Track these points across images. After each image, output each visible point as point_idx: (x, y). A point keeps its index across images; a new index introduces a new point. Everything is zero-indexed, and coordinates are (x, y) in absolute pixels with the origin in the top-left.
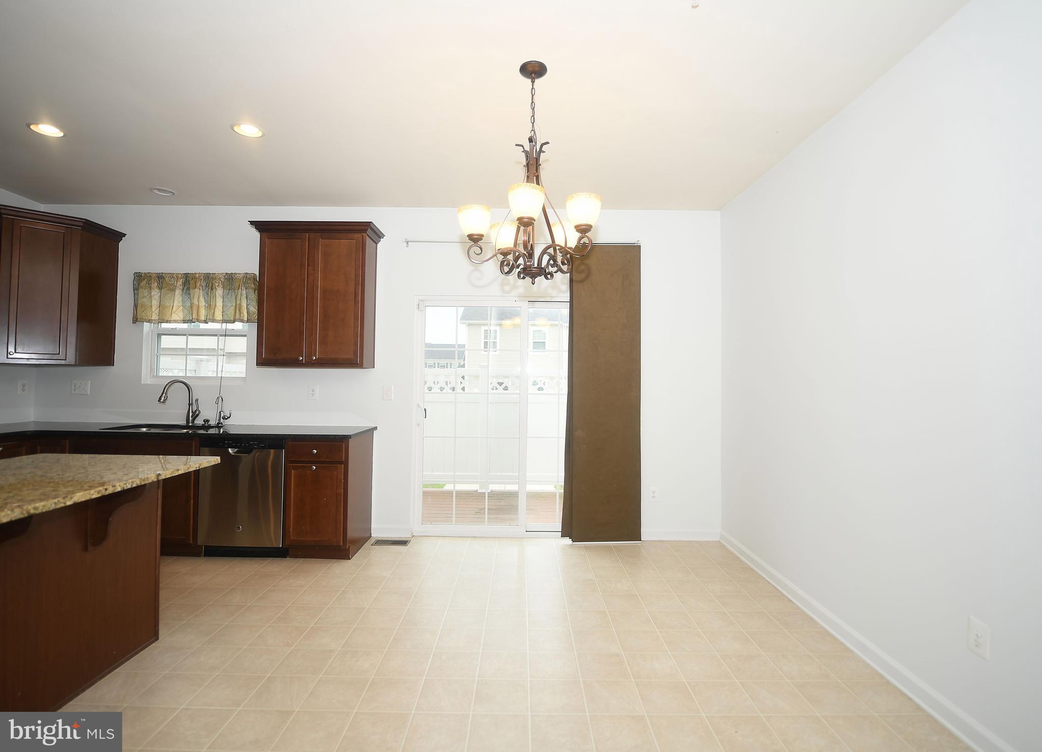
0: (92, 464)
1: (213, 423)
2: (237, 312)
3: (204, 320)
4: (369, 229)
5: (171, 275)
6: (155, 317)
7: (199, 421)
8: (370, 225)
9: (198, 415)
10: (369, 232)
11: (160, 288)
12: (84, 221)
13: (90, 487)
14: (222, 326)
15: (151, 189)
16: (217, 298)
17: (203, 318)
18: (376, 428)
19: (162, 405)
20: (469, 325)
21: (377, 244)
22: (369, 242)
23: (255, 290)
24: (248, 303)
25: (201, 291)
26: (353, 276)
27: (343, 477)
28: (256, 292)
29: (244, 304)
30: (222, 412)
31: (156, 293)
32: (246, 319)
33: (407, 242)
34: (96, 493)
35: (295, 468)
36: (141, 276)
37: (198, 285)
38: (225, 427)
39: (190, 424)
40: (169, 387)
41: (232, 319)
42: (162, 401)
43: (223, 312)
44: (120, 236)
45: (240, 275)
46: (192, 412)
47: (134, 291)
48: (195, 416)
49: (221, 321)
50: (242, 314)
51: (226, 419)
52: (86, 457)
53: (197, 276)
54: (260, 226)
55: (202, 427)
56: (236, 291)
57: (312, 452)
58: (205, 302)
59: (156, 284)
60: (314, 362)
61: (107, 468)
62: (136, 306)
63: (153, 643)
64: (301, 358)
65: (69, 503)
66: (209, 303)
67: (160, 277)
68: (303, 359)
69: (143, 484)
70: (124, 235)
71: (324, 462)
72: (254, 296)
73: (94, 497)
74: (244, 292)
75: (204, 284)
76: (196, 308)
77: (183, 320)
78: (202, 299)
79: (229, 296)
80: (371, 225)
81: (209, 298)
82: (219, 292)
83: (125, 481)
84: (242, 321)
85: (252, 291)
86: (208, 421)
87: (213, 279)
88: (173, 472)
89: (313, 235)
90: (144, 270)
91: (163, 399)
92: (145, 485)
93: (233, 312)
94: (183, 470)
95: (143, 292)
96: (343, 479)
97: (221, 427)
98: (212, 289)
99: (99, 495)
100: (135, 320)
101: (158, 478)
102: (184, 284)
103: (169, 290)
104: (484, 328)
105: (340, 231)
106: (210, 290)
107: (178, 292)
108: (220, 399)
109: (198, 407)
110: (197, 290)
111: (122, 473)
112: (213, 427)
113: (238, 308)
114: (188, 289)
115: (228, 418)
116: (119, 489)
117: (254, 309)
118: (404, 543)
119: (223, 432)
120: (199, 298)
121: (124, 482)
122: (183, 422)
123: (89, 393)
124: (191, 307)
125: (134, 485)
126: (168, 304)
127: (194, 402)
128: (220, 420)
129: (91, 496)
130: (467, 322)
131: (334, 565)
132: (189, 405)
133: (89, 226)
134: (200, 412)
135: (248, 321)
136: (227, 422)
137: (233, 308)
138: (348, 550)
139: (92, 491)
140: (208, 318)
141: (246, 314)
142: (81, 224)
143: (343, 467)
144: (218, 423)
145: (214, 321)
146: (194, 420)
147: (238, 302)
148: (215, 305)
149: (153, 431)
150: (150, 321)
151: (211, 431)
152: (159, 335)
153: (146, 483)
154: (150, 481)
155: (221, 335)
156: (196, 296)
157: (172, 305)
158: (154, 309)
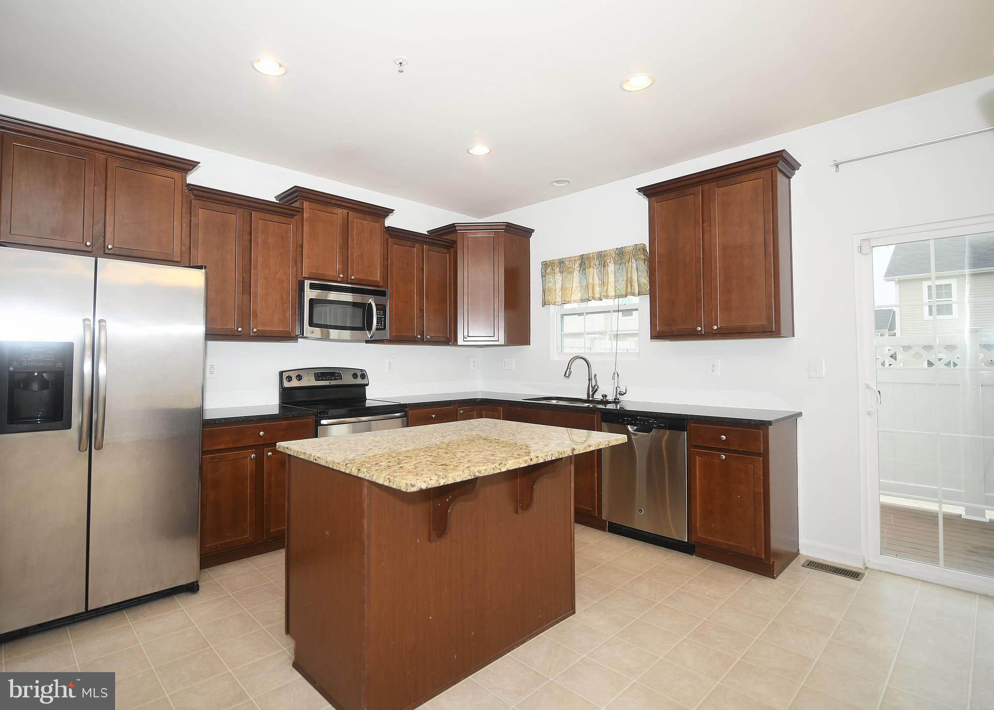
0: (519, 431)
1: (610, 398)
2: (629, 285)
3: (599, 298)
4: (780, 161)
5: (570, 259)
6: (559, 299)
7: (598, 396)
8: (781, 155)
9: (596, 390)
10: (781, 165)
11: (562, 272)
12: (506, 224)
13: (519, 455)
14: (614, 302)
15: (551, 183)
16: (609, 275)
17: (597, 296)
18: (800, 414)
19: (566, 380)
20: (900, 282)
21: (789, 178)
22: (780, 178)
23: (645, 260)
24: (639, 274)
25: (595, 270)
26: (761, 224)
27: (761, 472)
28: (646, 262)
29: (635, 277)
30: (618, 388)
31: (558, 277)
32: (637, 292)
33: (837, 166)
34: (524, 463)
35: (700, 454)
36: (547, 264)
37: (592, 264)
38: (622, 403)
39: (591, 399)
40: (572, 363)
41: (624, 293)
42: (567, 375)
43: (615, 287)
44: (529, 232)
45: (629, 248)
46: (592, 387)
47: (542, 278)
48: (595, 392)
49: (614, 297)
50: (633, 287)
51: (623, 395)
52: (514, 424)
53: (591, 256)
54: (648, 191)
55: (601, 402)
56: (627, 264)
57: (721, 438)
58: (599, 280)
59: (558, 269)
60: (715, 332)
61: (531, 437)
62: (544, 291)
63: (570, 616)
64: (700, 329)
65: (503, 470)
66: (602, 280)
67: (561, 262)
68: (701, 330)
69: (560, 457)
70: (533, 231)
71: (735, 451)
72: (644, 268)
73: (522, 466)
74: (635, 265)
75: (597, 263)
76: (592, 286)
77: (581, 300)
78: (596, 277)
79: (621, 270)
80: (784, 155)
81: (602, 276)
82: (611, 268)
83: (545, 452)
84: (633, 294)
85: (641, 263)
86: (606, 396)
87: (604, 256)
88: (586, 447)
89: (706, 187)
90: (548, 259)
91: (567, 373)
92: (562, 458)
93: (625, 286)
94: (594, 446)
95: (549, 278)
96: (762, 475)
97: (618, 403)
98: (604, 266)
99: (526, 465)
100: (544, 304)
101: (573, 453)
102: (581, 265)
103: (568, 273)
104: (925, 284)
105: (740, 173)
106: (603, 267)
107: (576, 273)
108: (616, 374)
109: (596, 382)
110: (591, 269)
111: (542, 444)
112: (610, 403)
113: (629, 281)
114: (584, 269)
115: (625, 394)
116: (541, 461)
117: (645, 281)
118: (854, 575)
119: (620, 407)
120: (593, 277)
121: (546, 454)
122: (584, 397)
123: (514, 369)
124: (587, 286)
125: (554, 458)
126: (568, 286)
127: (593, 378)
128: (616, 396)
129: (520, 465)
130: (896, 278)
131: (754, 580)
132: (589, 380)
133: (510, 228)
134: (598, 387)
135: (639, 294)
136: (621, 398)
137: (624, 282)
138: (772, 566)
139: (520, 461)
140: (602, 294)
141: (637, 287)
142: (504, 227)
143: (761, 460)
144: (615, 399)
145: (607, 297)
146: (593, 394)
147: (629, 276)
148: (608, 282)
149: (561, 403)
150: (555, 304)
151: (610, 406)
152: (562, 316)
153: (563, 457)
154: (567, 455)
155: (614, 311)
156: (591, 276)
157: (571, 287)
158: (557, 292)
